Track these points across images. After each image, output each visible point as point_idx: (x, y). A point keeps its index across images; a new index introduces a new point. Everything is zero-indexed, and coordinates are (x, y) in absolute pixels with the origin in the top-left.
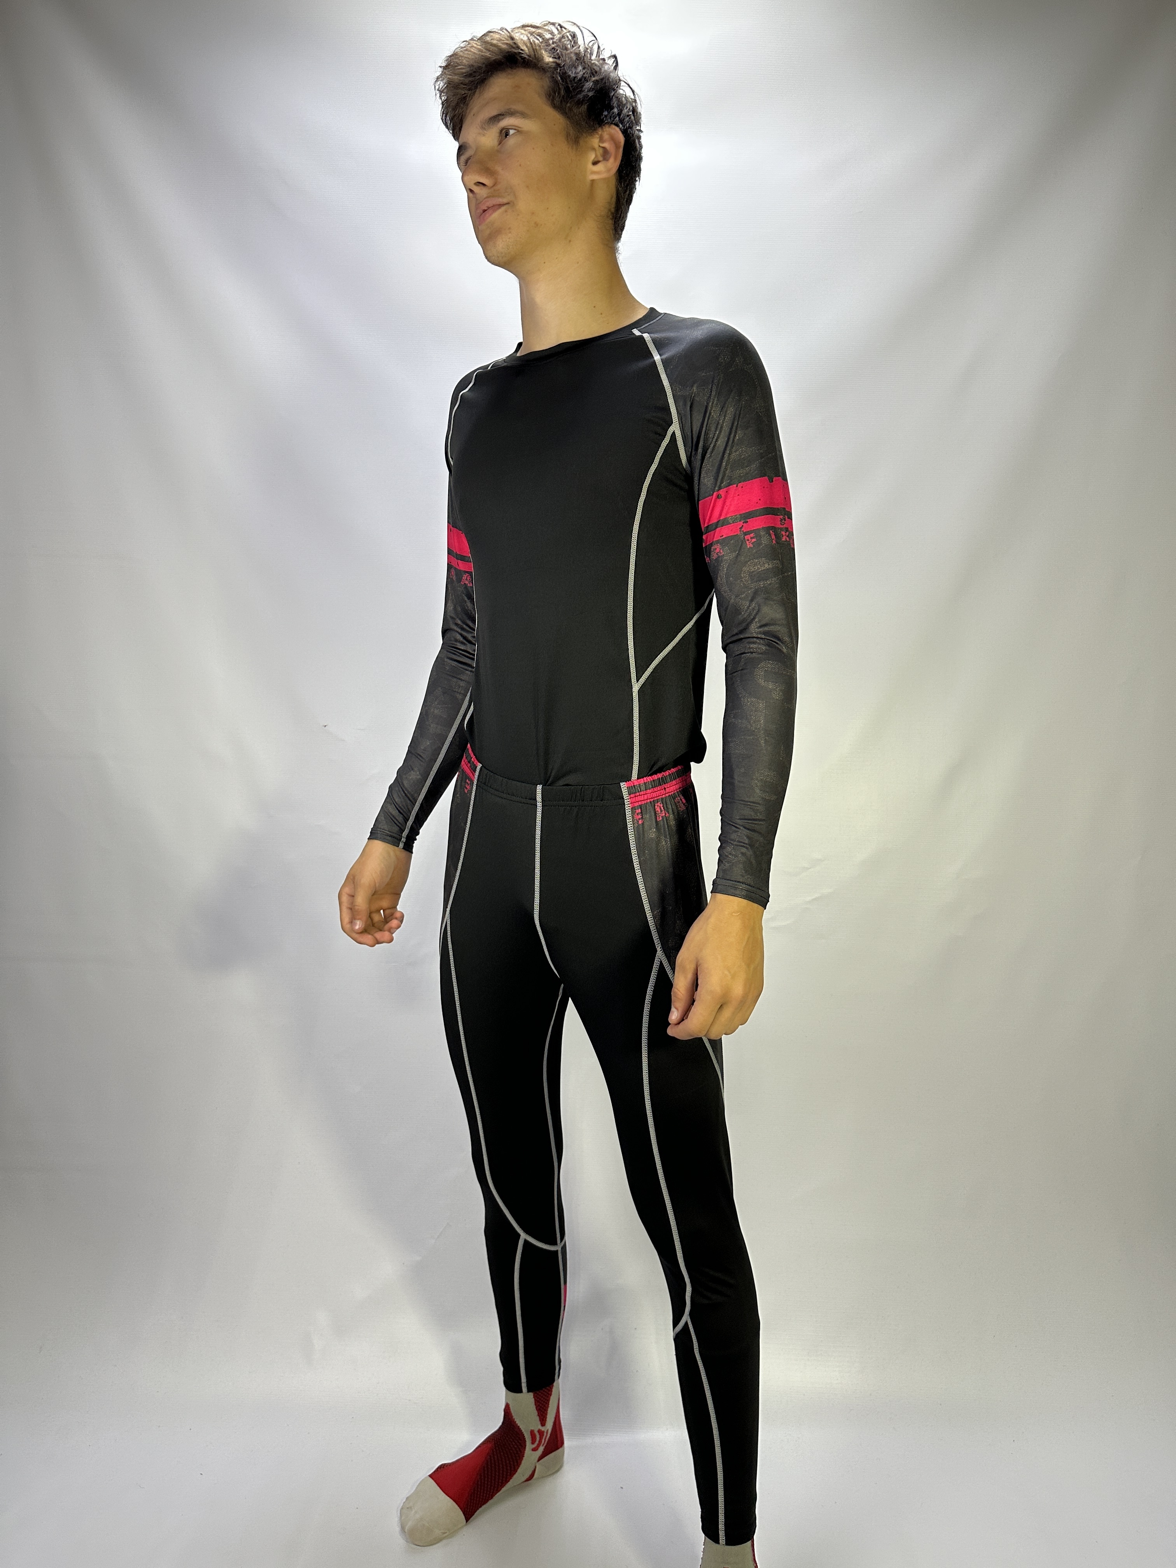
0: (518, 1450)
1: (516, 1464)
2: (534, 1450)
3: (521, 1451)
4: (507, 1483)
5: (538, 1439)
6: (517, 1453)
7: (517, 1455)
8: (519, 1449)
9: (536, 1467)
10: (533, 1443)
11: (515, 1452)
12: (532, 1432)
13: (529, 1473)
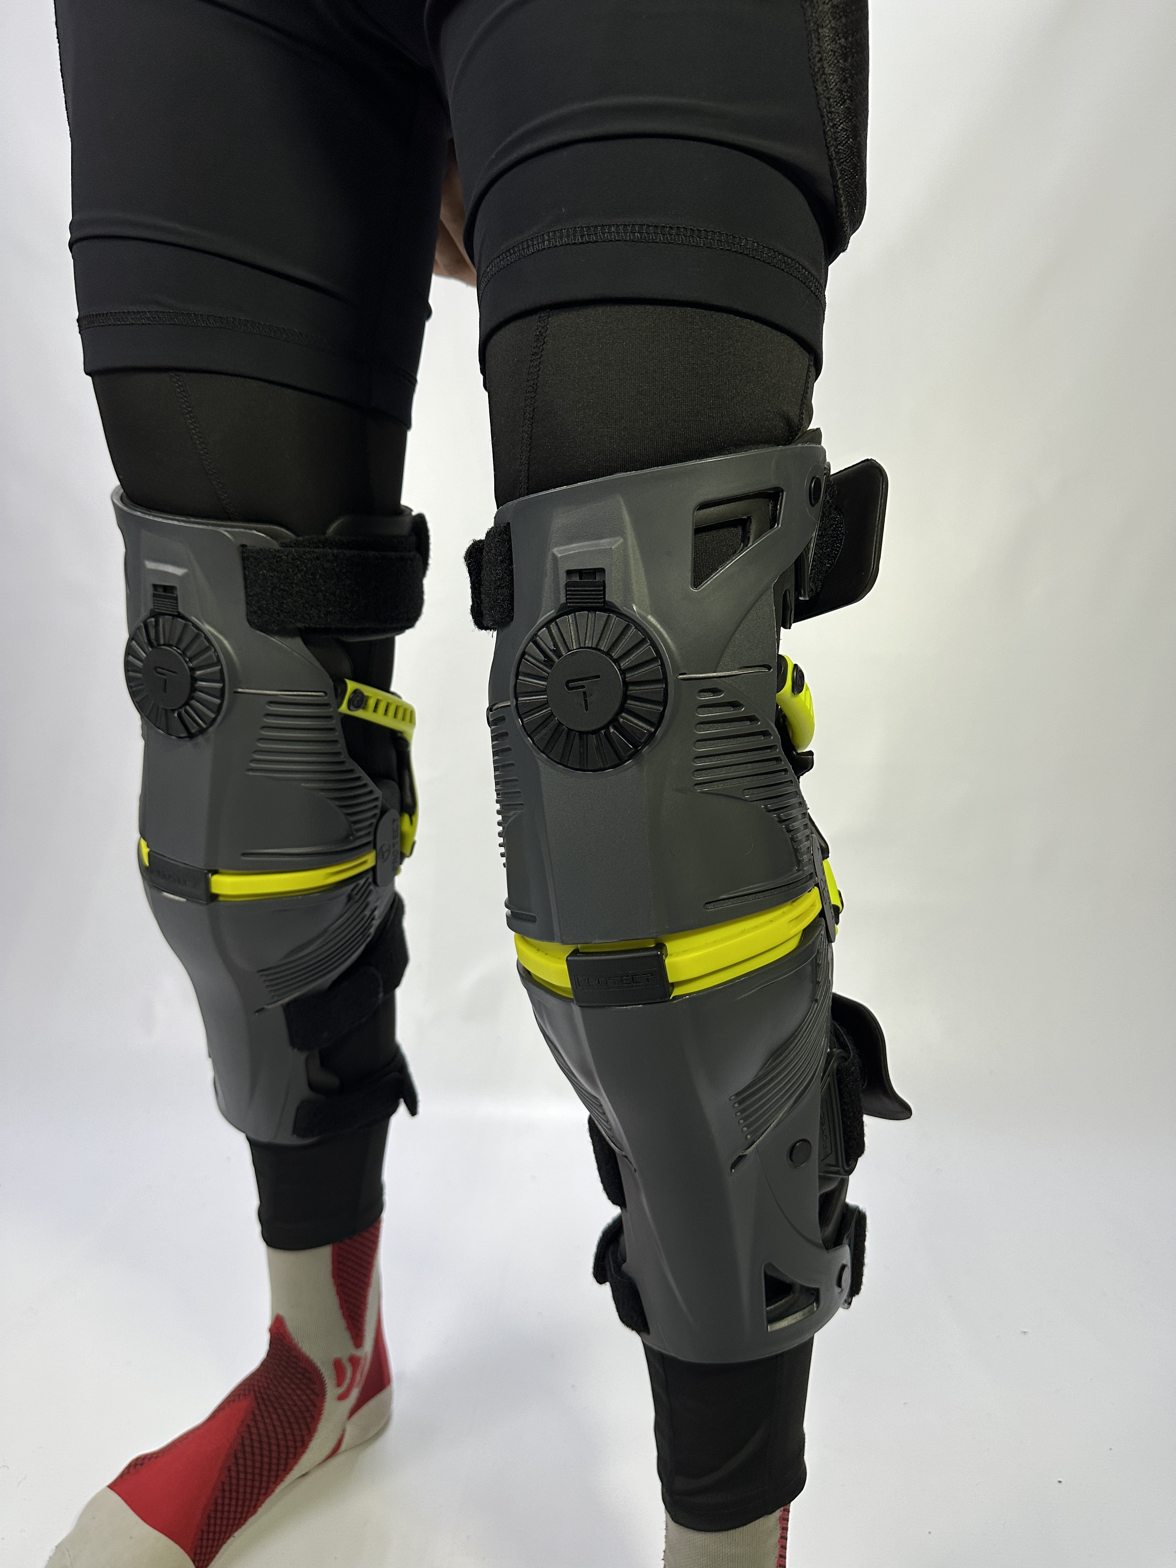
0: (308, 1403)
1: (305, 1432)
2: (342, 1397)
3: (315, 1406)
4: (288, 1474)
5: (349, 1374)
6: (308, 1411)
7: (307, 1415)
8: (312, 1401)
9: (344, 1431)
10: (339, 1384)
11: (303, 1408)
12: (338, 1365)
13: (331, 1445)
